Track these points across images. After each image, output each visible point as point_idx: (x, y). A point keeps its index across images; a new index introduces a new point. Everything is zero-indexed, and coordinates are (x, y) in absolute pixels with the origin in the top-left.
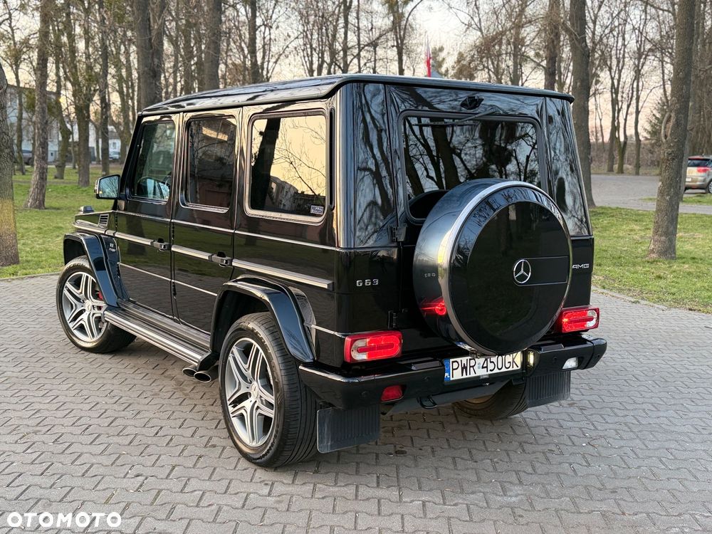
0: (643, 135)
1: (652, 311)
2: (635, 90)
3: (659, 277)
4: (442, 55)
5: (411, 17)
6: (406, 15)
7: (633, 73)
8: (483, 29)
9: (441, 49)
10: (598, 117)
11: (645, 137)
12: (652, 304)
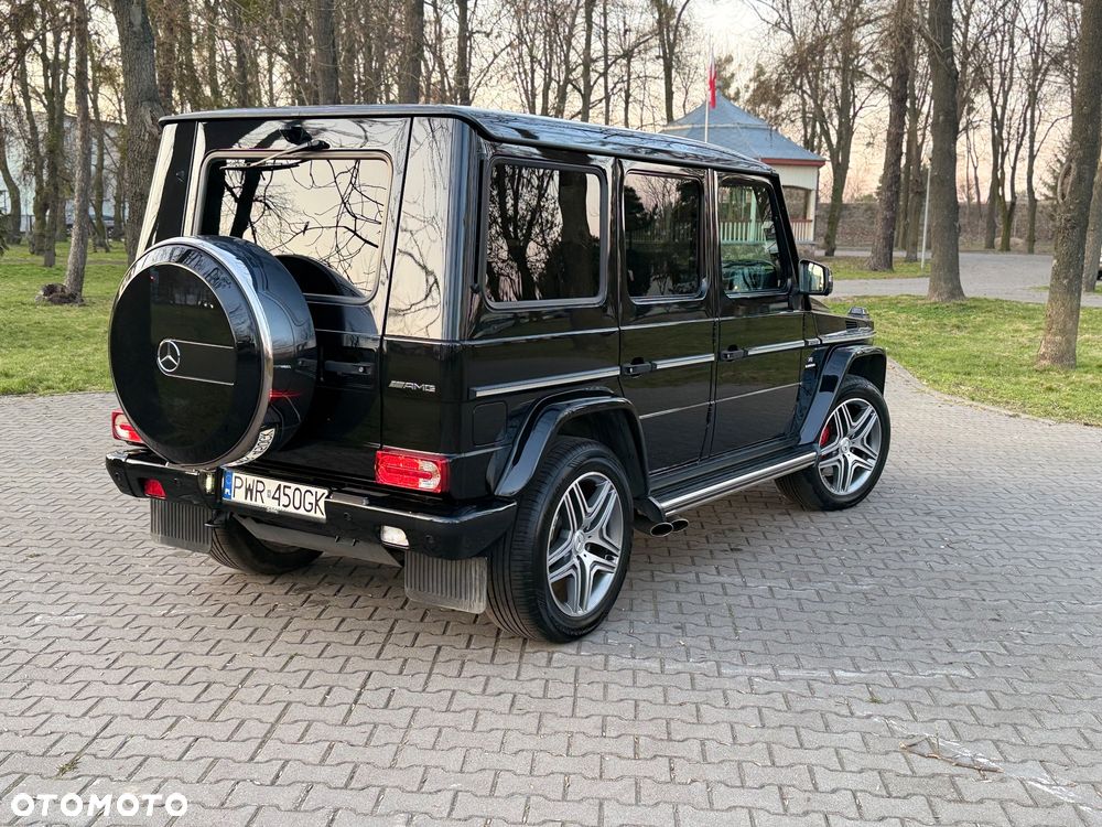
0: (1041, 191)
1: (1036, 426)
2: (1028, 123)
3: (1050, 389)
4: (730, 69)
5: (684, 12)
6: (679, 10)
7: (1025, 96)
8: (795, 29)
9: (729, 60)
10: (971, 164)
11: (1045, 195)
12: (1035, 418)
